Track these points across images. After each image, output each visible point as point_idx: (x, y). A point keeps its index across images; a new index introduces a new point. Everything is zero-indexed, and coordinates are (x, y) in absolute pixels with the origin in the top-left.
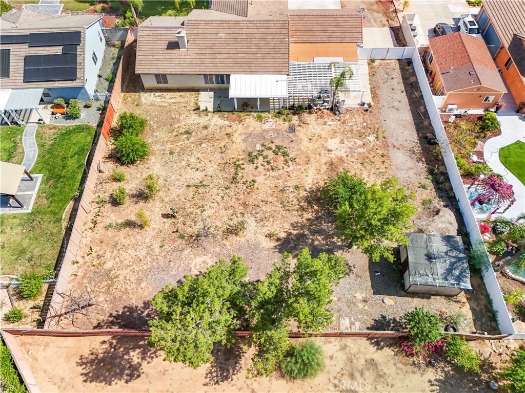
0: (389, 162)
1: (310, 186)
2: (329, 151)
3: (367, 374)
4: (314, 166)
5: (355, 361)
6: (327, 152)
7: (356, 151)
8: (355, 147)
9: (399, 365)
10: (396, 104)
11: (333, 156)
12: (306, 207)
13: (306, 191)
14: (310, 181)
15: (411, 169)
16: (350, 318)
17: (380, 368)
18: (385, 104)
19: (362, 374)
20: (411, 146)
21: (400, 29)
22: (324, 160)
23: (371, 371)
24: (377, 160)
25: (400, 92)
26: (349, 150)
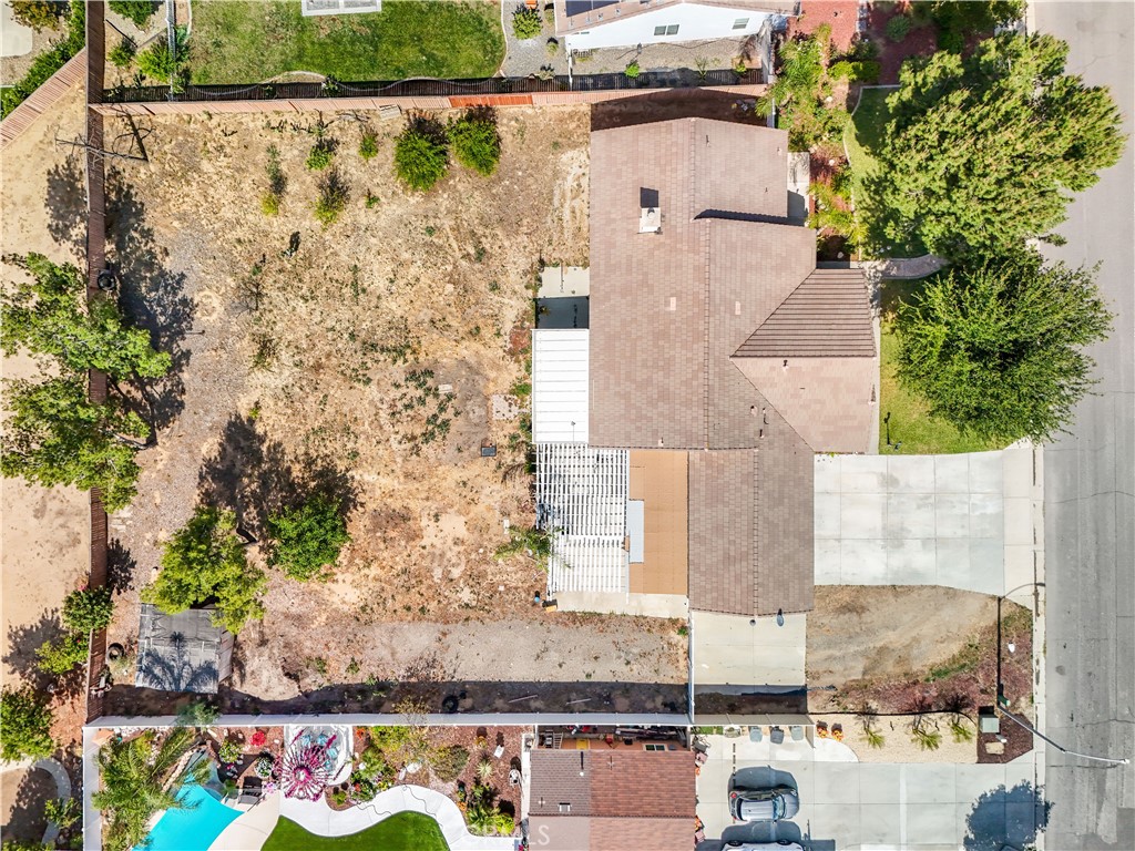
0: (409, 618)
1: (357, 477)
2: (436, 516)
3: (63, 533)
4: (401, 487)
5: (78, 519)
6: (432, 513)
7: (435, 564)
8: (445, 563)
9: (75, 576)
10: (554, 657)
11: (424, 522)
12: (313, 467)
13: (347, 470)
14: (367, 478)
15: (393, 654)
16: (131, 519)
17: (69, 549)
18: (554, 636)
19: (62, 526)
20: (444, 664)
21: (794, 709)
22: (415, 505)
23: (66, 538)
24: (414, 599)
25: (589, 670)
26: (438, 552)
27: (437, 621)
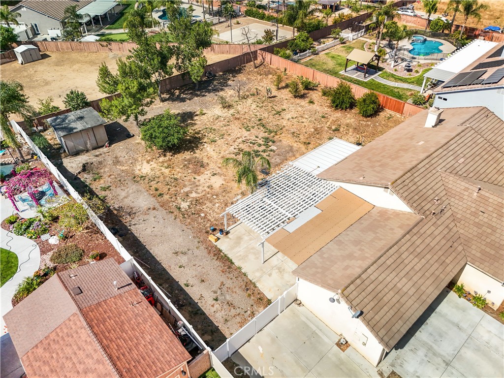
0: (152, 193)
1: (205, 146)
2: (215, 174)
4: (215, 158)
8: (194, 189)
10: (183, 260)
12: (196, 135)
15: (125, 198)
24: (164, 189)
26: (197, 184)
27: (159, 202)
